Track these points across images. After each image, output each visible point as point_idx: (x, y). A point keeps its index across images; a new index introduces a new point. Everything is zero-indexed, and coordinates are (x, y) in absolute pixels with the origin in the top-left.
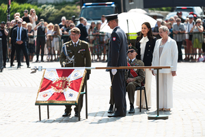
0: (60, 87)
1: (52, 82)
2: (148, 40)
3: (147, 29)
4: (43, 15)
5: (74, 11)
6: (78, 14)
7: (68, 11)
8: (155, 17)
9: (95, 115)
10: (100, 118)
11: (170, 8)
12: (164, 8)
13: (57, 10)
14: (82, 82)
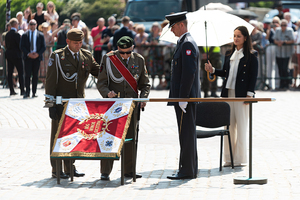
0: (91, 130)
1: (78, 121)
2: (242, 56)
3: (242, 36)
4: (64, 12)
5: (115, 6)
6: (122, 11)
7: (105, 6)
8: (246, 18)
9: (149, 175)
10: (156, 181)
11: (271, 3)
12: (261, 3)
13: (87, 5)
14: (128, 122)
